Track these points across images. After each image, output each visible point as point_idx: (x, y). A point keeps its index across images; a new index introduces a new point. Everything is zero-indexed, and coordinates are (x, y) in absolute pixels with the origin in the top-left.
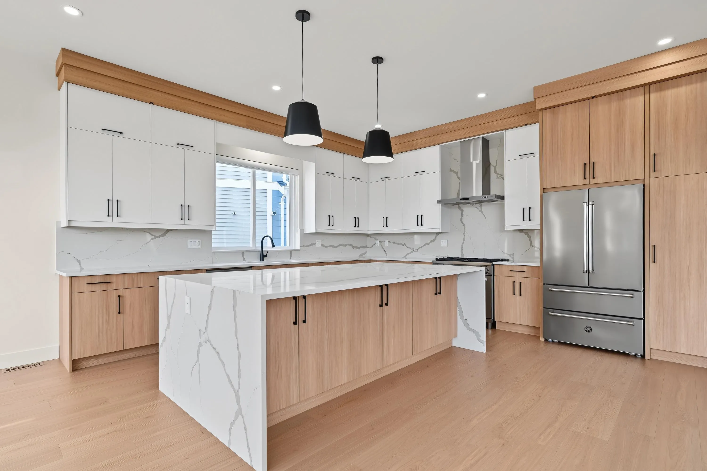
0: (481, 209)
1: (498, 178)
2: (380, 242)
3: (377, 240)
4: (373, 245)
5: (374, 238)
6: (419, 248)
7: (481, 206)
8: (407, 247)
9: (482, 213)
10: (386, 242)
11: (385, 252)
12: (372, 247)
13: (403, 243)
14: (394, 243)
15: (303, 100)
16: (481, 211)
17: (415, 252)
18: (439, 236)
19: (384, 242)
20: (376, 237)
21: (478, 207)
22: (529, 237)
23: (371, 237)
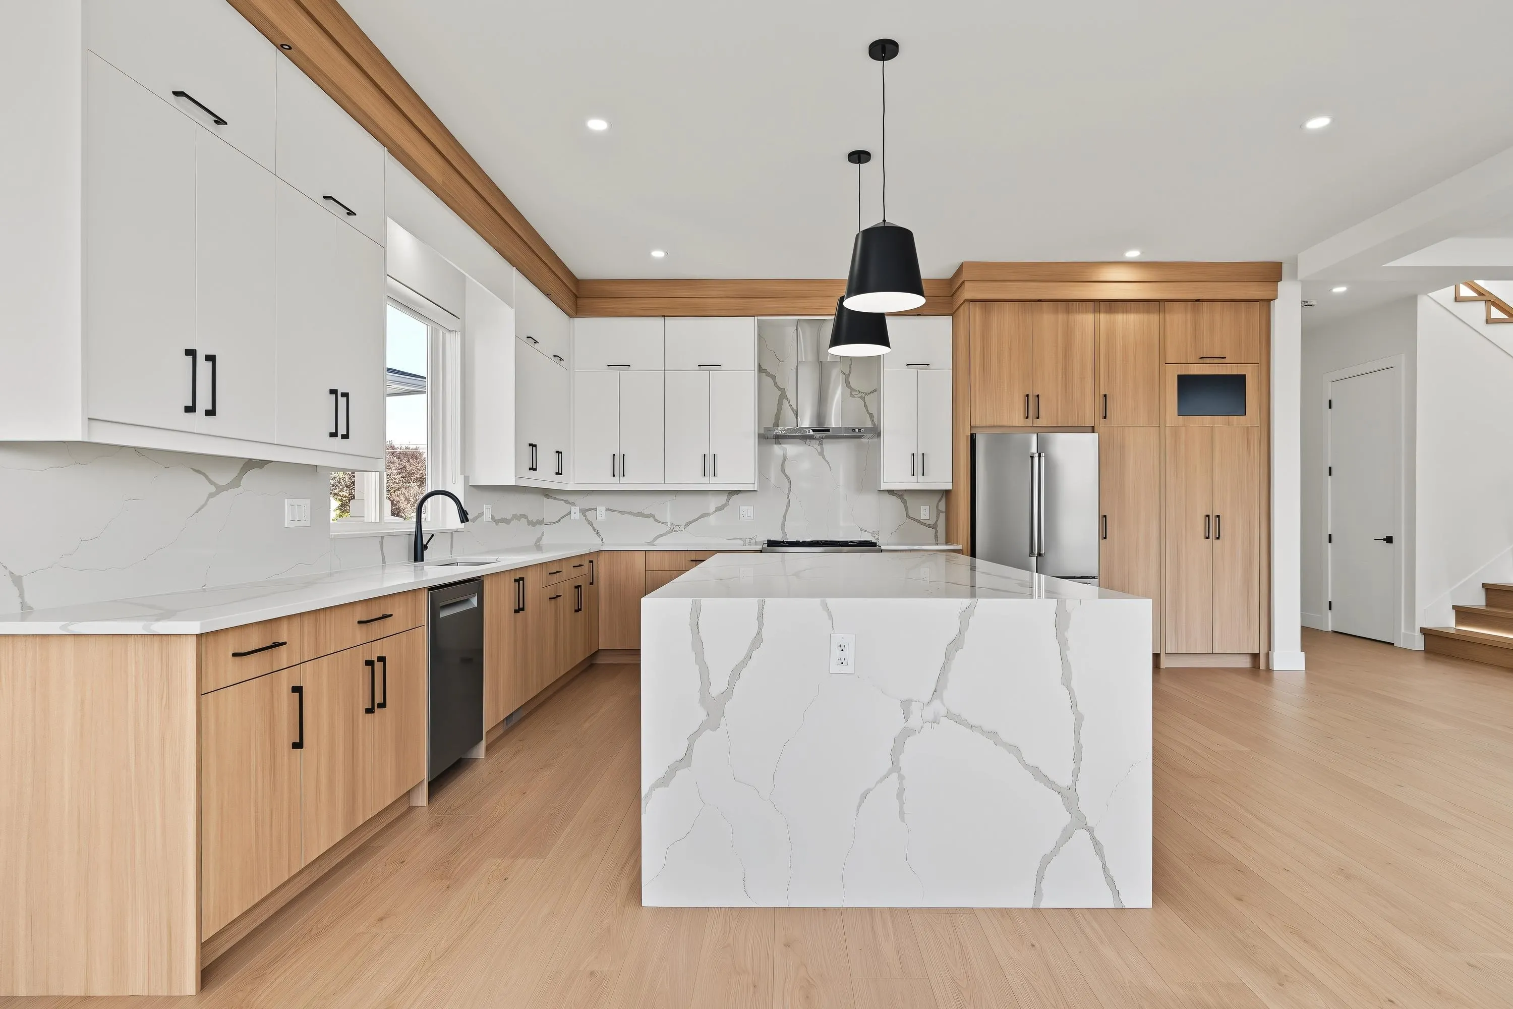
0: (822, 449)
1: (852, 396)
2: (583, 511)
3: (573, 504)
4: (562, 518)
5: (567, 502)
6: (688, 524)
7: (821, 444)
8: (656, 520)
9: (824, 458)
10: (601, 510)
11: (598, 533)
12: (559, 521)
13: (647, 512)
14: (623, 513)
15: (884, 221)
16: (821, 454)
17: (677, 531)
18: (735, 497)
19: (596, 509)
20: (571, 498)
21: (816, 446)
22: (904, 502)
23: (555, 499)
